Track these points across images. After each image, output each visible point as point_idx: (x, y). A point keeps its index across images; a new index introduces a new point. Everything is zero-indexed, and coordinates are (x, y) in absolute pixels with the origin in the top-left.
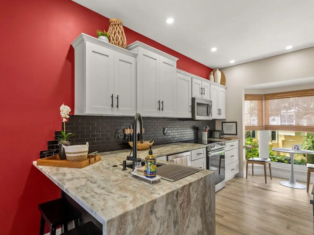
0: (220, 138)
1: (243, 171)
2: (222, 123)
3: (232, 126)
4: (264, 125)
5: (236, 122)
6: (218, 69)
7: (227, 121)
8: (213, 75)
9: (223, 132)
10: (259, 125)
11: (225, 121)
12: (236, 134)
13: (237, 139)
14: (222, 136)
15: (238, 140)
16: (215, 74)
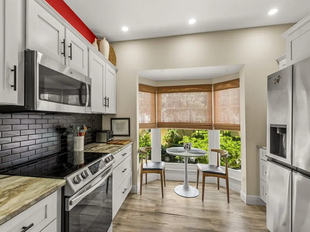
0: (108, 143)
1: (137, 185)
2: (112, 119)
3: (124, 124)
4: (157, 123)
5: (129, 119)
6: (105, 38)
7: (117, 117)
8: (98, 44)
9: (112, 132)
10: (152, 122)
11: (116, 118)
12: (129, 135)
13: (130, 142)
14: (110, 139)
15: (132, 143)
16: (100, 44)
